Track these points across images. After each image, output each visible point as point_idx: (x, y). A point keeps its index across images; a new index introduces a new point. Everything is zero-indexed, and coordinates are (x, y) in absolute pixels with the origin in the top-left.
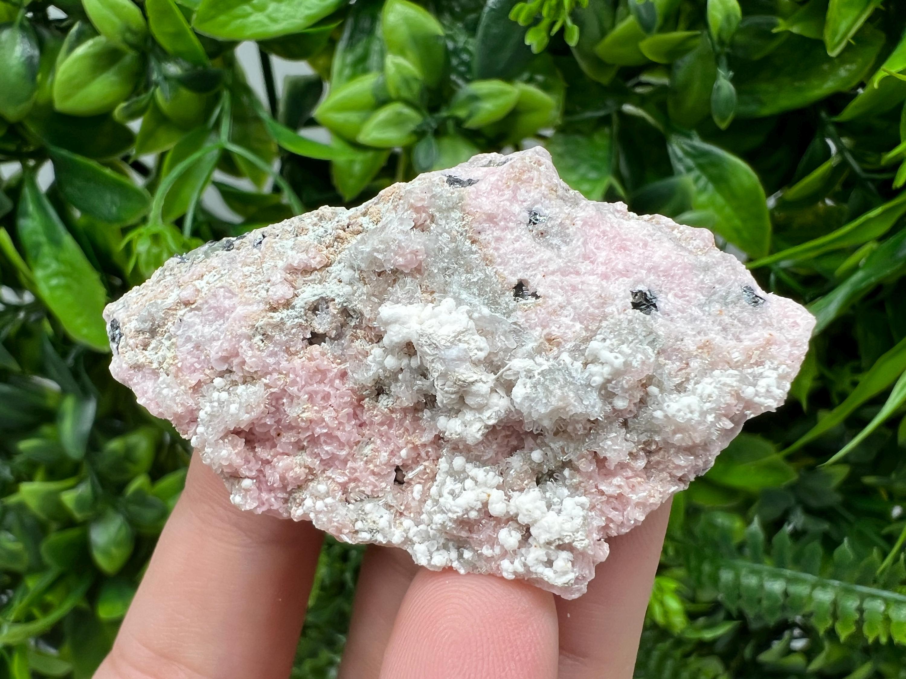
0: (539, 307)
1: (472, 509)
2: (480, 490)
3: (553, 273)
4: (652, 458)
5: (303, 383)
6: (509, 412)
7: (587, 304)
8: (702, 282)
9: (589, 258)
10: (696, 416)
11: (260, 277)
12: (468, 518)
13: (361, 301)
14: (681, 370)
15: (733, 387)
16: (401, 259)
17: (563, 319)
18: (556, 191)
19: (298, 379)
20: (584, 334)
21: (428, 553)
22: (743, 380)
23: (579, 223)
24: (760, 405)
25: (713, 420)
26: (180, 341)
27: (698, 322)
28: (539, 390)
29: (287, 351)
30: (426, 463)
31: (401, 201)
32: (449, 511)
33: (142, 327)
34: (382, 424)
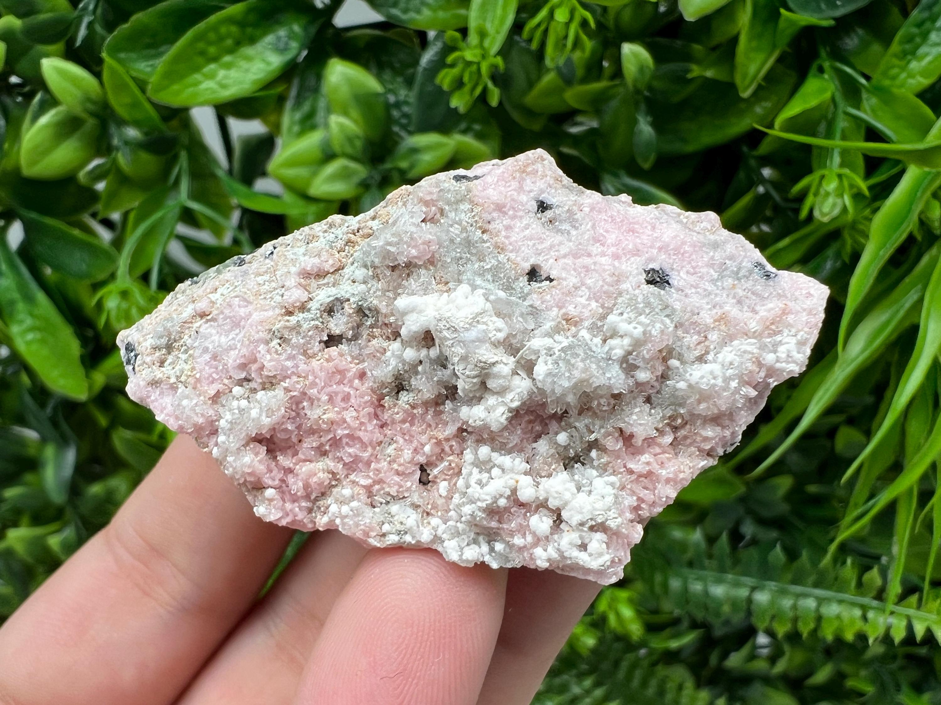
0: (554, 289)
1: (501, 496)
2: (508, 477)
3: (565, 256)
4: (679, 434)
5: (323, 384)
6: (531, 394)
7: (601, 283)
8: (712, 258)
9: (599, 241)
10: (720, 382)
11: (274, 285)
12: (498, 507)
13: (376, 297)
14: (699, 343)
15: (753, 354)
16: (414, 251)
17: (579, 299)
18: (561, 181)
19: (317, 380)
20: (601, 311)
21: (458, 548)
22: (763, 347)
23: (587, 210)
24: (782, 370)
25: (737, 385)
26: (197, 353)
27: (713, 297)
28: (561, 365)
29: (305, 353)
30: (451, 458)
31: (411, 197)
32: (479, 500)
33: (159, 343)
34: (404, 421)
